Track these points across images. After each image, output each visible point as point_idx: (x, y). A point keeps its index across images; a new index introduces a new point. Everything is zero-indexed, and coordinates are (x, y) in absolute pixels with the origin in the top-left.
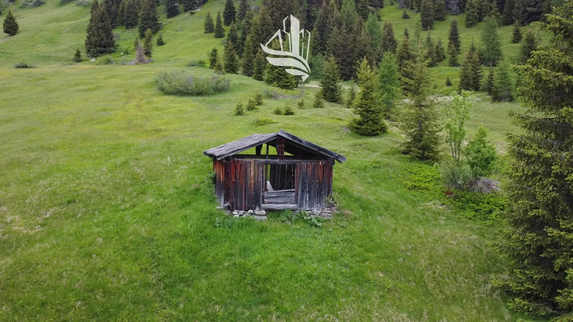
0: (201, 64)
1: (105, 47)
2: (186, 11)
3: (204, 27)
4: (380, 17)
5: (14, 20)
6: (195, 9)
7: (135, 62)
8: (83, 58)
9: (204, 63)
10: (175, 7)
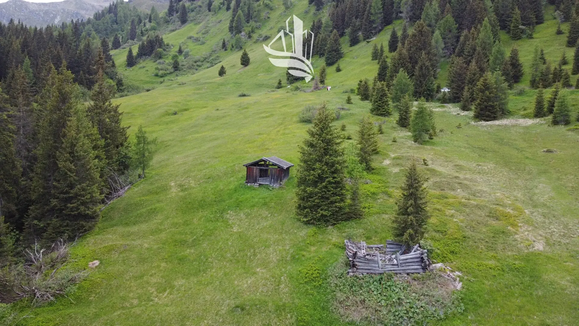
0: (352, 91)
2: (364, 40)
3: (371, 55)
4: (531, 35)
5: (247, 55)
6: (372, 38)
7: (312, 89)
8: (283, 85)
9: (354, 90)
10: (356, 37)
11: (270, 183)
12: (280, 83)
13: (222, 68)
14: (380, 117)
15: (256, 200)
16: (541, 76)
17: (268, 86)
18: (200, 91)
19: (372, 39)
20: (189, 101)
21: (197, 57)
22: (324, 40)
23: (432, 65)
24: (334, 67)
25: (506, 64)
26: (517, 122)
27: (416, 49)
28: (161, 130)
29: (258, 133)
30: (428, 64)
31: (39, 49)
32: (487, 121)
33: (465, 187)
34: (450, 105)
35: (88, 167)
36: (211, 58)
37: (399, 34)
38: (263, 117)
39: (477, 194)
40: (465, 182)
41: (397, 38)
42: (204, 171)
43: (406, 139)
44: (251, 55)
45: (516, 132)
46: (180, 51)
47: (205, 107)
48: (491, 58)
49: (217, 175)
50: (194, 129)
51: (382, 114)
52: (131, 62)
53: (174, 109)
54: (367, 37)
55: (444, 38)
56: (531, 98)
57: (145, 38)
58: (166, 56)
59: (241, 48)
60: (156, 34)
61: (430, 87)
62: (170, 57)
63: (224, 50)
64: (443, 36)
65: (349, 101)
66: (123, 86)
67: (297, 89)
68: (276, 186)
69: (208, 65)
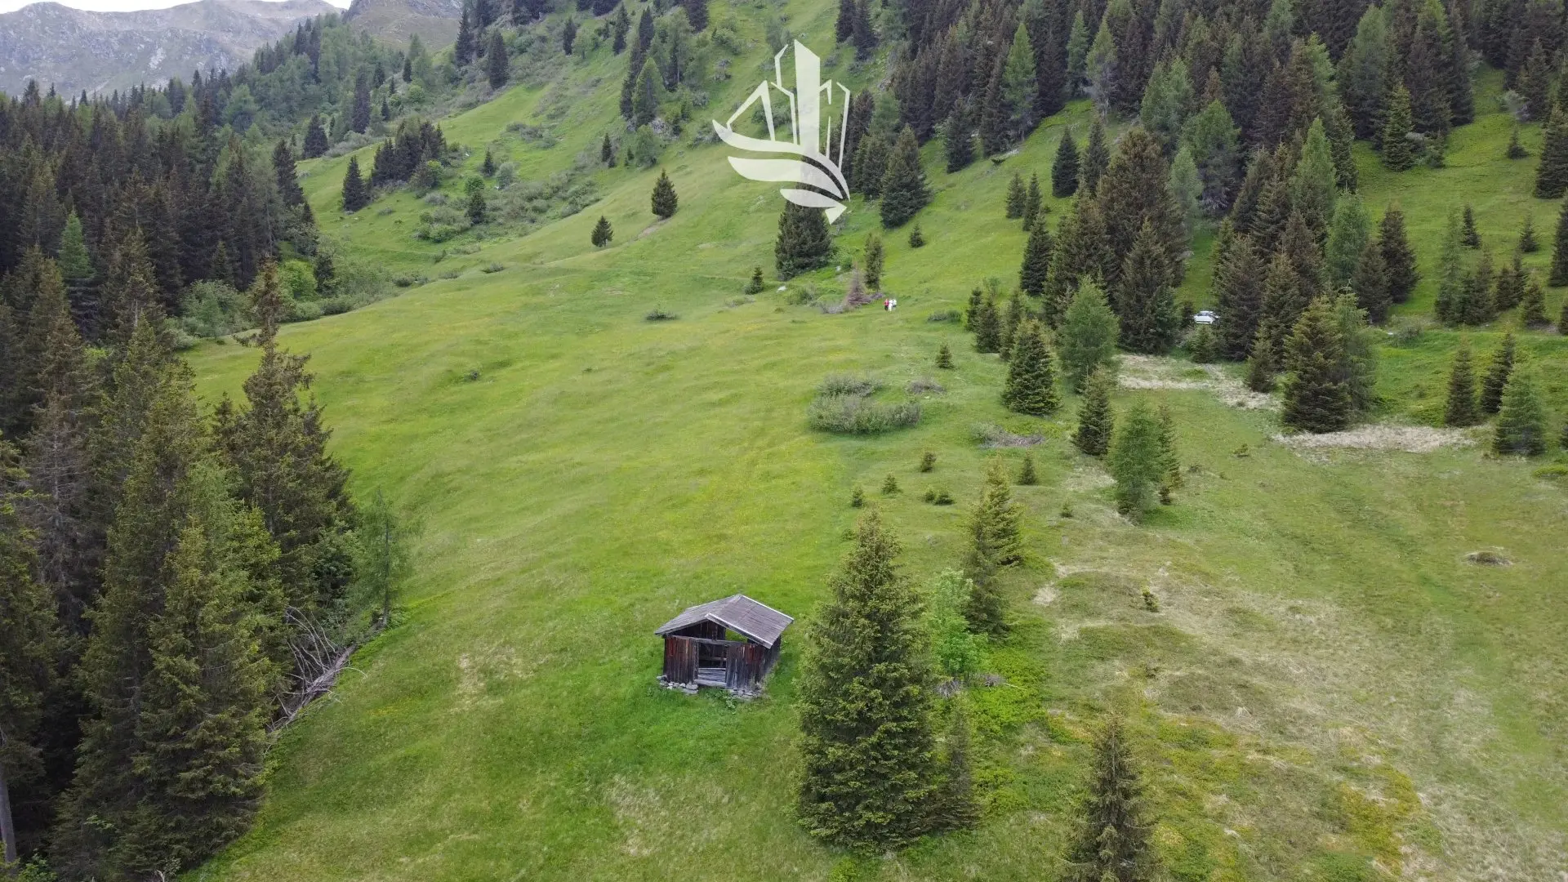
0: (953, 318)
1: (808, 255)
2: (988, 154)
3: (1006, 205)
4: (1439, 159)
5: (670, 188)
6: (1006, 151)
7: (845, 302)
8: (766, 281)
9: (960, 315)
10: (964, 147)
11: (729, 685)
12: (757, 278)
13: (603, 223)
14: (1028, 418)
15: (691, 743)
16: (1467, 292)
17: (727, 286)
18: (541, 299)
19: (1008, 154)
20: (510, 336)
21: (535, 185)
22: (879, 152)
23: (1170, 250)
24: (904, 234)
25: (1370, 255)
26: (1399, 439)
27: (1128, 205)
28: (436, 432)
29: (697, 466)
30: (1158, 250)
31: (107, 180)
32: (1320, 432)
33: (1256, 699)
34: (1217, 370)
35: (236, 664)
36: (573, 189)
37: (1082, 143)
38: (713, 405)
39: (1290, 727)
40: (1257, 681)
41: (1076, 156)
42: (551, 624)
43: (1098, 501)
44: (679, 187)
45: (1397, 475)
46: (489, 168)
47: (554, 357)
48: (1332, 233)
49: (586, 641)
50: (524, 436)
51: (1033, 409)
52: (355, 197)
53: (472, 365)
54: (995, 148)
55: (1202, 166)
56: (1438, 358)
57: (393, 126)
58: (451, 181)
59: (654, 162)
60: (423, 121)
61: (1163, 316)
62: (462, 185)
63: (607, 164)
64: (1200, 159)
65: (944, 362)
66: (333, 276)
67: (804, 297)
68: (745, 694)
69: (565, 207)
